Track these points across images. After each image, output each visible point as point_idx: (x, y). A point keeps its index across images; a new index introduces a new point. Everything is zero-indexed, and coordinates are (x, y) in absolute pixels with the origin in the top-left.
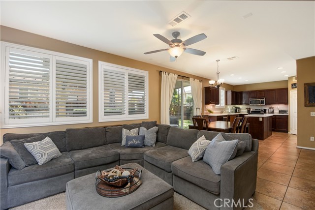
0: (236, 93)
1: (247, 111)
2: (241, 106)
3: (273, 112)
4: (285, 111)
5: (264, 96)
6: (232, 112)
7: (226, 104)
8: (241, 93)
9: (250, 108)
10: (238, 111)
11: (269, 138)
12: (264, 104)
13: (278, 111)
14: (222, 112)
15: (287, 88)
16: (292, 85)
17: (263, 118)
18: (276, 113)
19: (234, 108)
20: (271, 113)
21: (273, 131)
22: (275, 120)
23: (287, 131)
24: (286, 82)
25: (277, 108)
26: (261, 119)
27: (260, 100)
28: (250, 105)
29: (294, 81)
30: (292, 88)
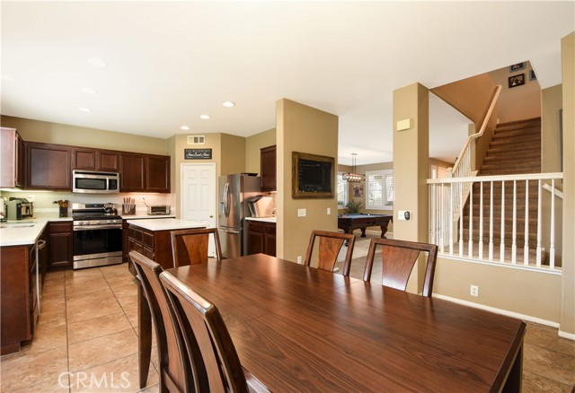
4: (163, 209)
5: (116, 167)
12: (117, 191)
13: (145, 209)
15: (169, 157)
16: (187, 152)
18: (142, 212)
20: (128, 214)
25: (142, 203)
27: (107, 178)
28: (75, 190)
29: (191, 145)
30: (186, 158)
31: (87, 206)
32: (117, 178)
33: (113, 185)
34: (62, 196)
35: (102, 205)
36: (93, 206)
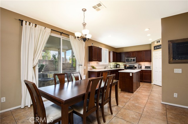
0: (117, 53)
1: (124, 67)
2: (120, 63)
3: (141, 68)
4: (149, 67)
5: (135, 56)
6: (114, 68)
7: (109, 62)
8: (120, 53)
9: (126, 65)
10: (118, 67)
11: (137, 90)
12: (135, 62)
13: (145, 67)
14: (105, 68)
15: (151, 50)
16: (154, 47)
17: (132, 73)
18: (143, 68)
19: (115, 64)
20: (140, 68)
21: (141, 81)
22: (143, 74)
23: (151, 82)
24: (150, 45)
25: (144, 65)
26: (131, 75)
27: (133, 59)
28: (126, 62)
29: (156, 44)
30: (154, 49)
31: (130, 66)
32: (135, 58)
33: (134, 60)
34: (125, 64)
35: (132, 66)
36: (131, 66)
